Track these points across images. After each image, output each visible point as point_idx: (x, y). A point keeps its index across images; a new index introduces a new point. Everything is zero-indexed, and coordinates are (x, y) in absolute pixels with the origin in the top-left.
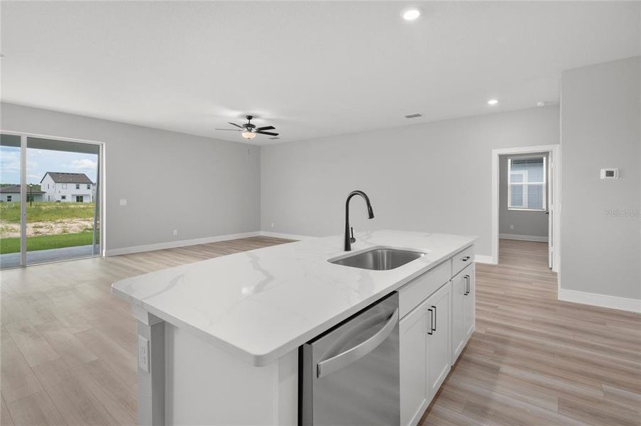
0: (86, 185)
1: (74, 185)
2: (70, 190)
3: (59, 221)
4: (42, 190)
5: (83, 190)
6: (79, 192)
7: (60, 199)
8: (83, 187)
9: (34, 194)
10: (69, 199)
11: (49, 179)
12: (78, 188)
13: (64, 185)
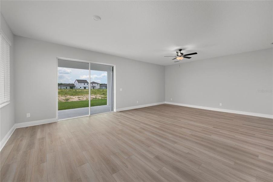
0: (87, 84)
1: (83, 84)
2: (82, 85)
3: (84, 95)
4: (75, 85)
5: (86, 85)
6: (85, 86)
7: (79, 88)
8: (86, 84)
9: (72, 86)
10: (82, 88)
11: (77, 82)
12: (84, 84)
13: (81, 84)
